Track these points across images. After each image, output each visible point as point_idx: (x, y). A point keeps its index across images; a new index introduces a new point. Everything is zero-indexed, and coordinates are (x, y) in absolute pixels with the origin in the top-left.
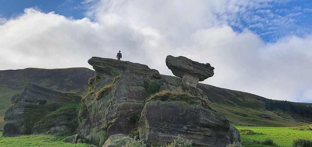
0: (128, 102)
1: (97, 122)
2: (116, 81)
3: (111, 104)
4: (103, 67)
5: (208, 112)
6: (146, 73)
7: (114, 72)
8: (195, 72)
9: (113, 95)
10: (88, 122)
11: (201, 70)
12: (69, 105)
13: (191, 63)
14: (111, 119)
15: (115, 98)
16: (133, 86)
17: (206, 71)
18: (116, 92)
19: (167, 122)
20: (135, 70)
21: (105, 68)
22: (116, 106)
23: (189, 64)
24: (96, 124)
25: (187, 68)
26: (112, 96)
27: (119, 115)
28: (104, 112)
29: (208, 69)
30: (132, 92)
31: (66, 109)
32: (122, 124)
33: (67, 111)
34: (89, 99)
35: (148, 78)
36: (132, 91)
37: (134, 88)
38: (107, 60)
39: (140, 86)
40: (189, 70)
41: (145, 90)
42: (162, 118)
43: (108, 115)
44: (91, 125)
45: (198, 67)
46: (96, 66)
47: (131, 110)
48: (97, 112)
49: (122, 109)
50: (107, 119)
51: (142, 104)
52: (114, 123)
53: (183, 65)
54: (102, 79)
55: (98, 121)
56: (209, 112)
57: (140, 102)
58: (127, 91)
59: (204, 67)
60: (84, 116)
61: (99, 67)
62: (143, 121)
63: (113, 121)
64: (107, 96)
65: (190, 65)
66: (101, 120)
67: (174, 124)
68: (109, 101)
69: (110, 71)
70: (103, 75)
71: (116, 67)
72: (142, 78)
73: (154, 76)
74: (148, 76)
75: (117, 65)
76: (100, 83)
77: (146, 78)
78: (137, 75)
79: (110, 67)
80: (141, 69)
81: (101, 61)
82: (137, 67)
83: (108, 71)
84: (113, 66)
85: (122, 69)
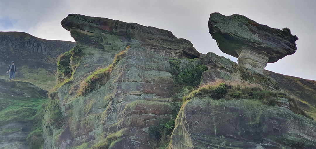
0: (143, 100)
1: (84, 136)
2: (119, 60)
3: (111, 102)
4: (89, 34)
5: (301, 120)
6: (169, 45)
7: (110, 44)
8: (263, 46)
9: (114, 87)
10: (67, 134)
11: (274, 41)
12: (21, 104)
13: (255, 29)
14: (114, 129)
15: (119, 92)
16: (151, 70)
17: (283, 44)
18: (119, 81)
19: (227, 137)
20: (149, 41)
21: (93, 37)
22: (122, 108)
23: (251, 30)
24: (82, 138)
25: (248, 38)
26: (112, 89)
27: (129, 123)
28: (98, 118)
29: (286, 39)
30: (150, 83)
31: (17, 111)
32: (135, 139)
33: (20, 115)
34: (65, 94)
35: (174, 55)
36: (149, 79)
37: (153, 75)
38: (96, 21)
39: (163, 71)
40: (252, 41)
41: (173, 78)
42: (215, 131)
43: (107, 123)
44: (73, 139)
45: (269, 36)
46: (76, 32)
47: (151, 114)
48: (84, 117)
49: (134, 113)
50: (105, 130)
51: (169, 104)
52: (121, 137)
53: (241, 31)
54: (88, 56)
55: (88, 133)
56: (304, 121)
57: (165, 101)
58: (140, 79)
59: (279, 36)
60: (57, 124)
61: (82, 34)
62: (180, 134)
63: (119, 133)
64: (102, 88)
65: (254, 33)
66: (94, 131)
67: (238, 140)
68: (107, 97)
69: (102, 41)
70: (90, 48)
71: (114, 34)
72: (164, 55)
73: (184, 52)
74: (174, 52)
75: (117, 30)
76: (83, 64)
77: (171, 56)
78: (153, 49)
79: (103, 35)
80: (159, 38)
81: (87, 22)
82: (152, 33)
83: (99, 41)
84: (108, 32)
85: (126, 38)
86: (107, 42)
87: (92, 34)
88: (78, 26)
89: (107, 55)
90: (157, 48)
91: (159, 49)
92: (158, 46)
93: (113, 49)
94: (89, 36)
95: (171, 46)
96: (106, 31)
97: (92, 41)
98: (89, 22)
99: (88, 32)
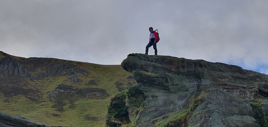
4: (153, 75)
6: (242, 83)
7: (177, 85)
20: (221, 80)
21: (157, 77)
35: (249, 95)
38: (160, 60)
46: (139, 74)
54: (151, 98)
61: (145, 75)
69: (167, 81)
70: (153, 90)
71: (182, 74)
72: (238, 95)
73: (260, 91)
74: (249, 91)
75: (184, 70)
76: (146, 108)
77: (246, 95)
78: (226, 88)
79: (169, 75)
80: (230, 75)
81: (149, 62)
82: (221, 71)
83: (164, 82)
84: (175, 72)
85: (195, 78)
86: (173, 83)
87: (156, 74)
88: (142, 68)
89: (173, 97)
90: (230, 88)
91: (232, 88)
92: (231, 86)
93: (180, 90)
94: (153, 77)
95: (244, 84)
96: (173, 71)
97: (156, 82)
98: (152, 62)
99: (152, 72)
